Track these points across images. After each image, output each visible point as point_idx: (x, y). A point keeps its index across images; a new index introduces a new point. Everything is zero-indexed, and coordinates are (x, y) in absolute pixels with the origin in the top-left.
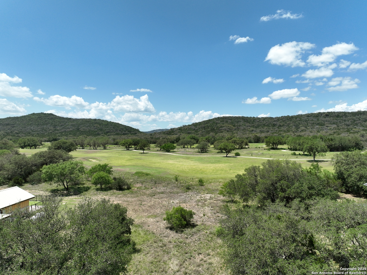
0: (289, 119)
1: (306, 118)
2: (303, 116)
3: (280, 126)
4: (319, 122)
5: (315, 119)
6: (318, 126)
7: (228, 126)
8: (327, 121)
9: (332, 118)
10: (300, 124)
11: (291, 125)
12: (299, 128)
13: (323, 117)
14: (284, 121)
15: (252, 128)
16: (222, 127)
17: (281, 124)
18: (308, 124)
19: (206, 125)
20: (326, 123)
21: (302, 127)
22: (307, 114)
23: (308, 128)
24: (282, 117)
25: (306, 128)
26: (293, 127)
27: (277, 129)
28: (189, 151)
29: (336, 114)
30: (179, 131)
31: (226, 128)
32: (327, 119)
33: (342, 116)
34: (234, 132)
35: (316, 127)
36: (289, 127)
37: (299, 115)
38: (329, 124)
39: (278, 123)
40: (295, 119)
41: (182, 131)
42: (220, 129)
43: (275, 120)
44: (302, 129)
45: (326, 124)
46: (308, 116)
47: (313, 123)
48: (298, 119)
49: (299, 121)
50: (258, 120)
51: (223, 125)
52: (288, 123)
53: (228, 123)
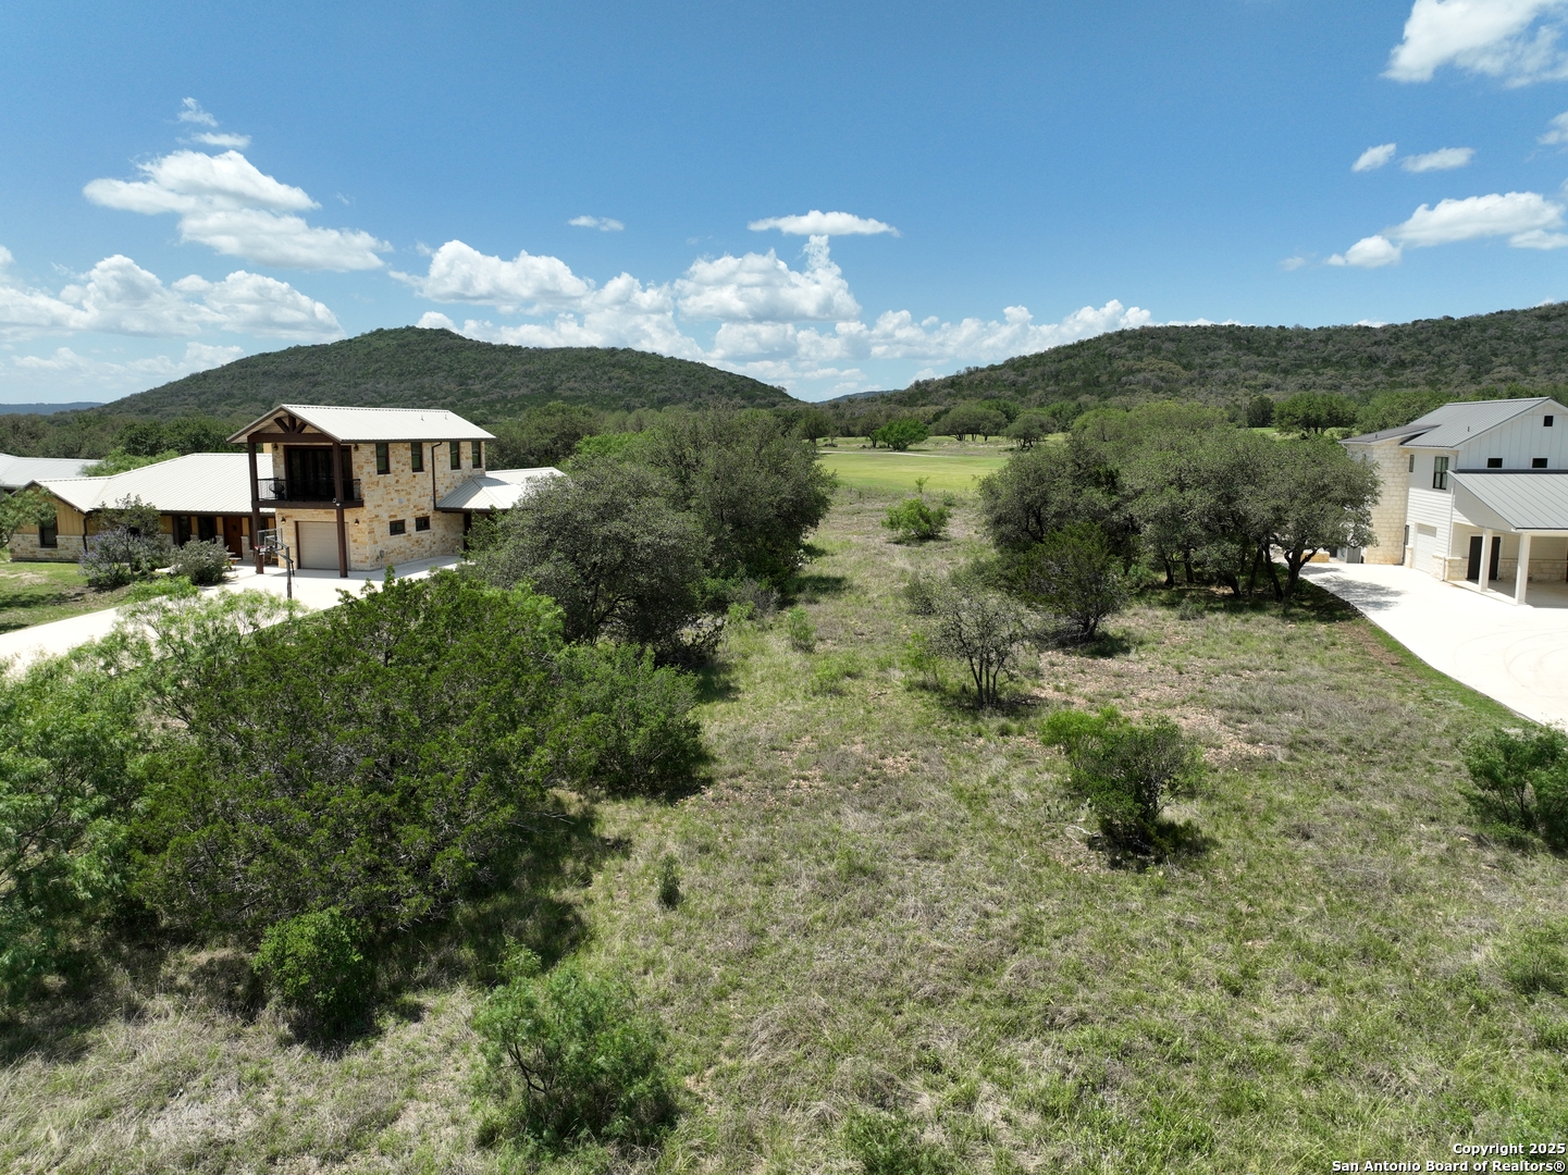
0: (1447, 331)
1: (1534, 323)
2: (1519, 317)
3: (1402, 364)
7: (1161, 369)
10: (1496, 355)
11: (1454, 357)
12: (1487, 372)
14: (1420, 343)
15: (1267, 375)
16: (1131, 371)
17: (1407, 357)
18: (1534, 355)
19: (1064, 365)
21: (1503, 369)
22: (1540, 308)
23: (1533, 369)
24: (1415, 323)
25: (1523, 369)
26: (1462, 366)
27: (1381, 377)
28: (975, 450)
30: (952, 391)
31: (1148, 375)
34: (1184, 391)
36: (1441, 367)
37: (1502, 312)
39: (1392, 353)
40: (1474, 333)
41: (959, 391)
42: (1124, 379)
43: (1381, 336)
46: (1546, 315)
48: (1491, 332)
49: (1494, 342)
50: (1301, 341)
51: (1139, 365)
52: (1438, 350)
53: (1163, 354)
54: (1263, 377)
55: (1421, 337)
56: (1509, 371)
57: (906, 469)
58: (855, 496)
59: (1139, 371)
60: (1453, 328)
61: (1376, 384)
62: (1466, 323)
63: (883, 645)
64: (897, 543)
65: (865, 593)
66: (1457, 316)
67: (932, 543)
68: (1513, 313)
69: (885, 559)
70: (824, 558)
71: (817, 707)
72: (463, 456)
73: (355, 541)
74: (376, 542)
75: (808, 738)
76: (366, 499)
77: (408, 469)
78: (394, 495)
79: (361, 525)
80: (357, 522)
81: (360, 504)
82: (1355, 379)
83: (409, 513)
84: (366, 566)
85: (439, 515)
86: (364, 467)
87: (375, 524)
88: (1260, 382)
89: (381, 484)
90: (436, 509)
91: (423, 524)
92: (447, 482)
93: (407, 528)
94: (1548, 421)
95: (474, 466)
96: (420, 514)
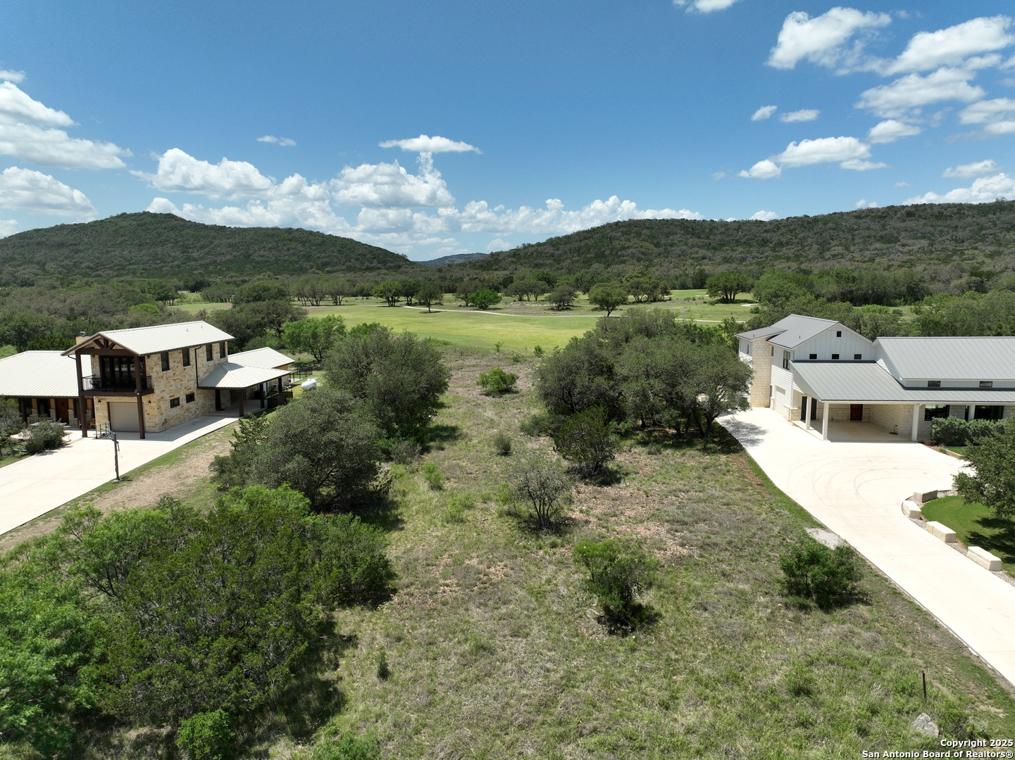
0: (805, 224)
1: (852, 221)
2: (845, 217)
3: (781, 244)
4: (885, 232)
5: (875, 226)
6: (878, 245)
7: (641, 247)
8: (906, 230)
9: (922, 222)
10: (833, 240)
11: (810, 240)
12: (828, 250)
13: (899, 218)
14: (791, 231)
15: (704, 251)
16: (624, 248)
17: (784, 240)
18: (853, 239)
19: (583, 244)
20: (903, 234)
21: (837, 248)
22: (855, 211)
23: (852, 248)
24: (788, 219)
25: (847, 248)
26: (814, 246)
27: (769, 253)
28: (530, 308)
29: (936, 211)
30: (514, 259)
31: (634, 251)
32: (910, 224)
33: (950, 216)
34: (655, 261)
35: (872, 247)
36: (803, 247)
37: (835, 213)
38: (910, 238)
39: (775, 237)
40: (821, 226)
41: (519, 259)
42: (619, 253)
43: (769, 227)
44: (833, 253)
45: (903, 238)
46: (860, 215)
47: (868, 237)
48: (830, 225)
49: (831, 231)
50: (723, 229)
51: (628, 244)
52: (801, 235)
53: (643, 237)
54: (702, 252)
55: (791, 228)
56: (839, 250)
57: (489, 327)
58: (458, 354)
59: (628, 248)
60: (809, 223)
61: (767, 257)
62: (816, 220)
63: (483, 482)
64: (486, 395)
65: (470, 440)
66: (811, 215)
67: (507, 396)
68: (841, 214)
69: (480, 410)
70: (444, 410)
71: (449, 532)
72: (214, 352)
73: (148, 414)
74: (162, 414)
75: (446, 556)
76: (155, 388)
77: (181, 365)
78: (172, 383)
79: (152, 404)
80: (150, 402)
81: (151, 391)
82: (754, 254)
83: (182, 393)
84: (156, 429)
85: (200, 391)
86: (153, 368)
87: (161, 403)
88: (700, 255)
89: (164, 377)
90: (198, 387)
91: (190, 398)
92: (205, 370)
93: (181, 402)
94: (839, 334)
95: (221, 357)
96: (188, 392)
